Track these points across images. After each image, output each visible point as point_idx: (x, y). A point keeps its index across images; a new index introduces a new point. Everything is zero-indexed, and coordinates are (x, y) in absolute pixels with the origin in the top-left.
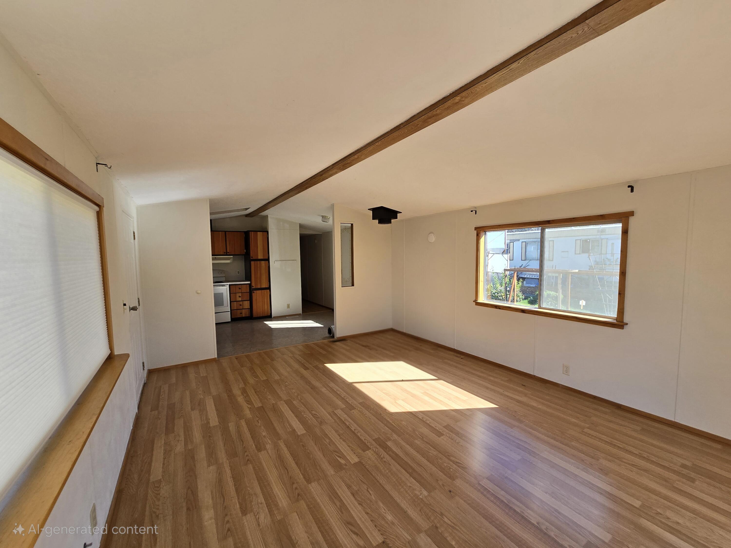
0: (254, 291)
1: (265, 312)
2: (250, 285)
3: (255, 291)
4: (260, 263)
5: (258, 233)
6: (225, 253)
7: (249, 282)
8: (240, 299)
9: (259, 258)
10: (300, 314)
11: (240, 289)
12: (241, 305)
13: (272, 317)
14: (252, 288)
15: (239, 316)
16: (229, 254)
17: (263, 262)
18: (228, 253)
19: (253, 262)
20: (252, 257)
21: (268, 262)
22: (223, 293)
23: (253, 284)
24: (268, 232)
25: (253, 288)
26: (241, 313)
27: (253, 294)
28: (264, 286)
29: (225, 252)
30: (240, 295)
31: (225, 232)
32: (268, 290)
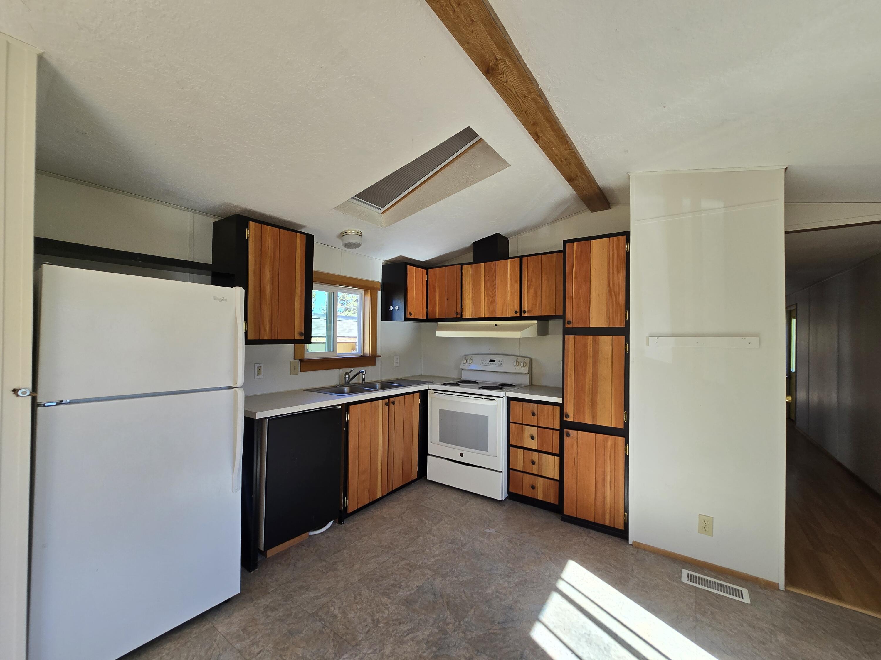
0: (571, 431)
1: (604, 515)
2: (561, 406)
3: (573, 433)
4: (596, 344)
5: (594, 241)
6: (516, 312)
7: (559, 400)
8: (533, 445)
9: (593, 325)
10: (771, 586)
11: (533, 414)
12: (533, 463)
13: (630, 542)
14: (565, 419)
15: (527, 492)
16: (526, 315)
17: (606, 340)
18: (525, 312)
19: (572, 337)
20: (569, 322)
21: (623, 338)
22: (488, 416)
23: (569, 409)
24: (627, 234)
25: (568, 420)
26: (533, 487)
27: (566, 439)
28: (604, 421)
29: (518, 310)
30: (534, 431)
32: (621, 440)
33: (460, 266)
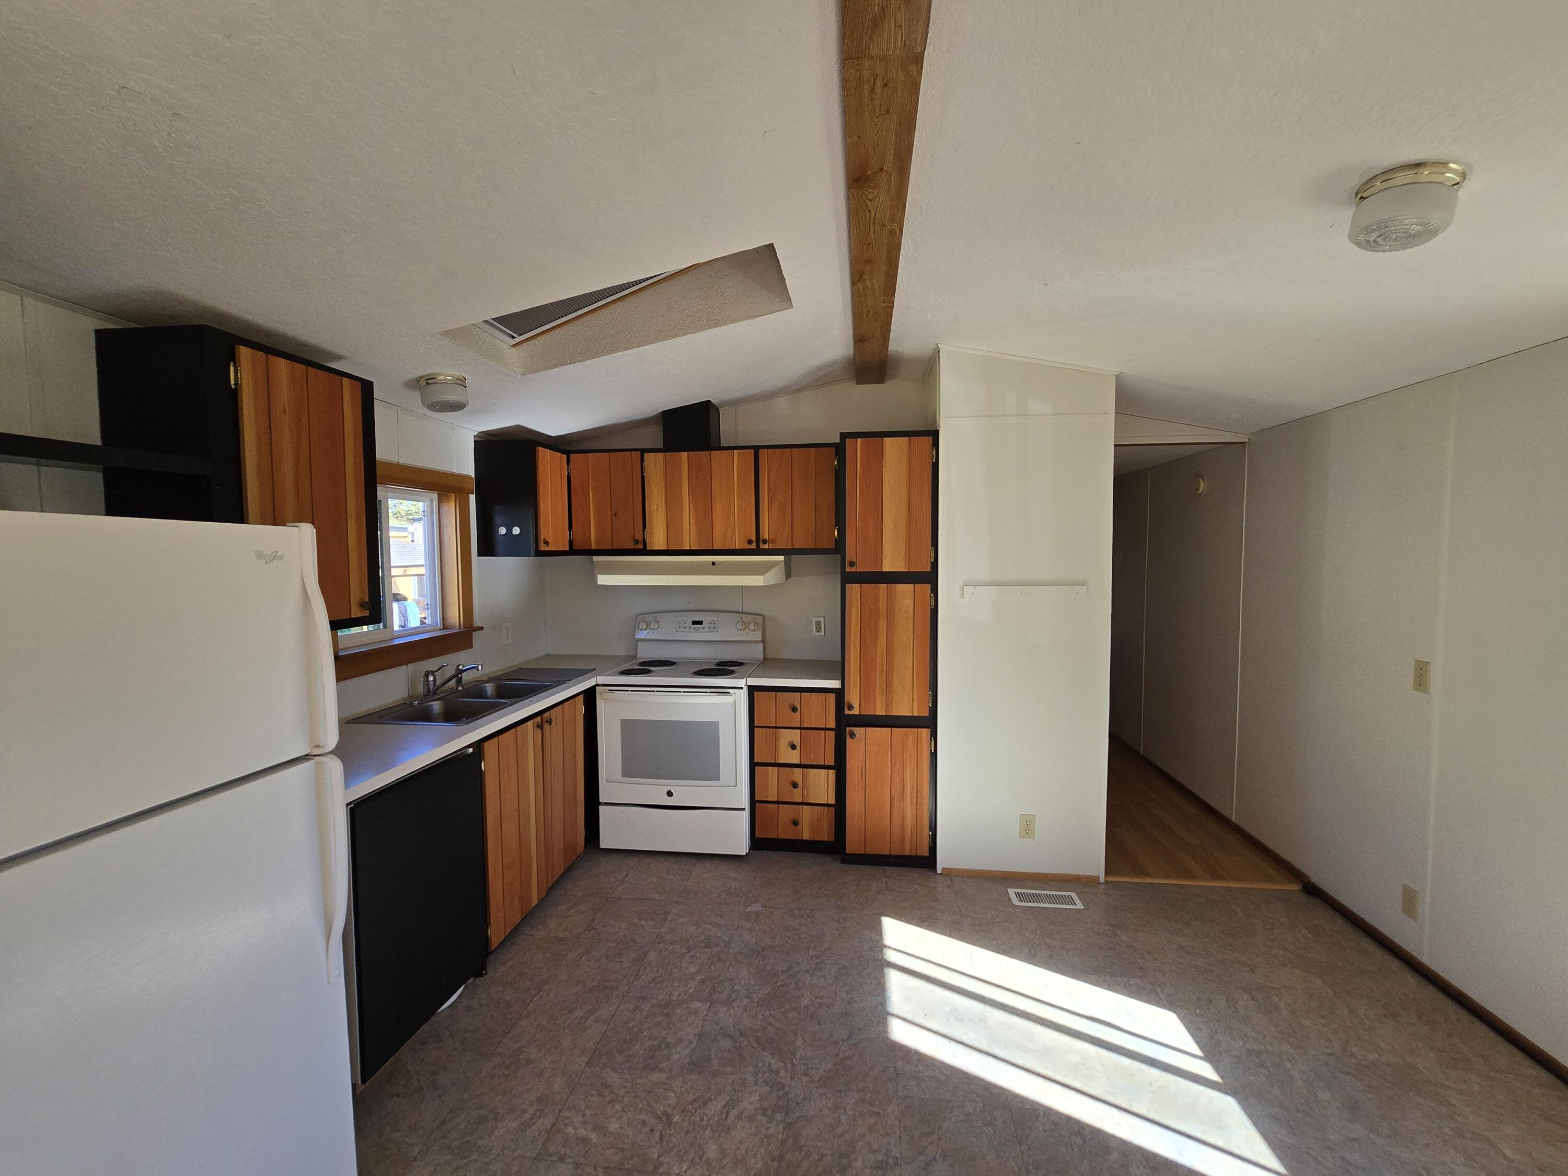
0: (856, 730)
1: (903, 841)
2: (839, 694)
3: (859, 731)
4: (891, 597)
5: (887, 441)
6: (750, 542)
7: (835, 684)
8: (793, 757)
9: (886, 569)
10: (1091, 881)
11: (794, 709)
12: (795, 785)
13: (939, 870)
14: (847, 712)
15: (785, 833)
16: (766, 546)
17: (904, 590)
18: (765, 542)
19: (856, 587)
20: (852, 564)
21: (928, 586)
22: (718, 723)
23: (853, 697)
24: (934, 435)
25: (851, 713)
26: (795, 823)
27: (849, 741)
28: (903, 709)
29: (754, 538)
30: (795, 736)
31: (756, 449)
32: (925, 732)
33: (639, 453)
